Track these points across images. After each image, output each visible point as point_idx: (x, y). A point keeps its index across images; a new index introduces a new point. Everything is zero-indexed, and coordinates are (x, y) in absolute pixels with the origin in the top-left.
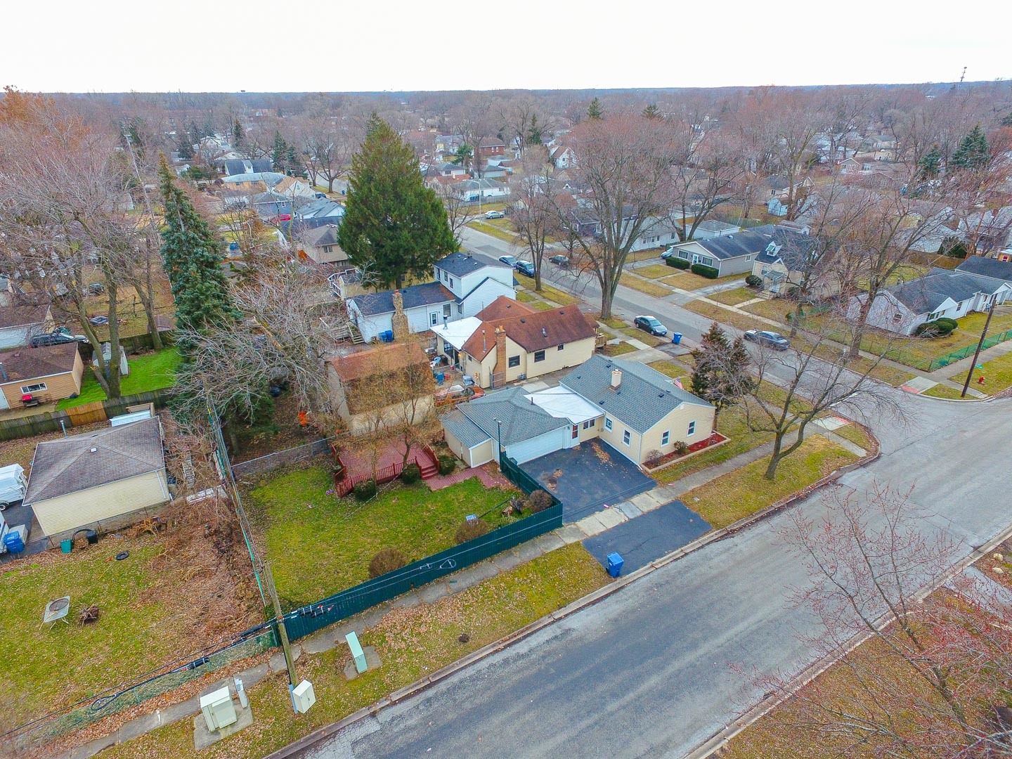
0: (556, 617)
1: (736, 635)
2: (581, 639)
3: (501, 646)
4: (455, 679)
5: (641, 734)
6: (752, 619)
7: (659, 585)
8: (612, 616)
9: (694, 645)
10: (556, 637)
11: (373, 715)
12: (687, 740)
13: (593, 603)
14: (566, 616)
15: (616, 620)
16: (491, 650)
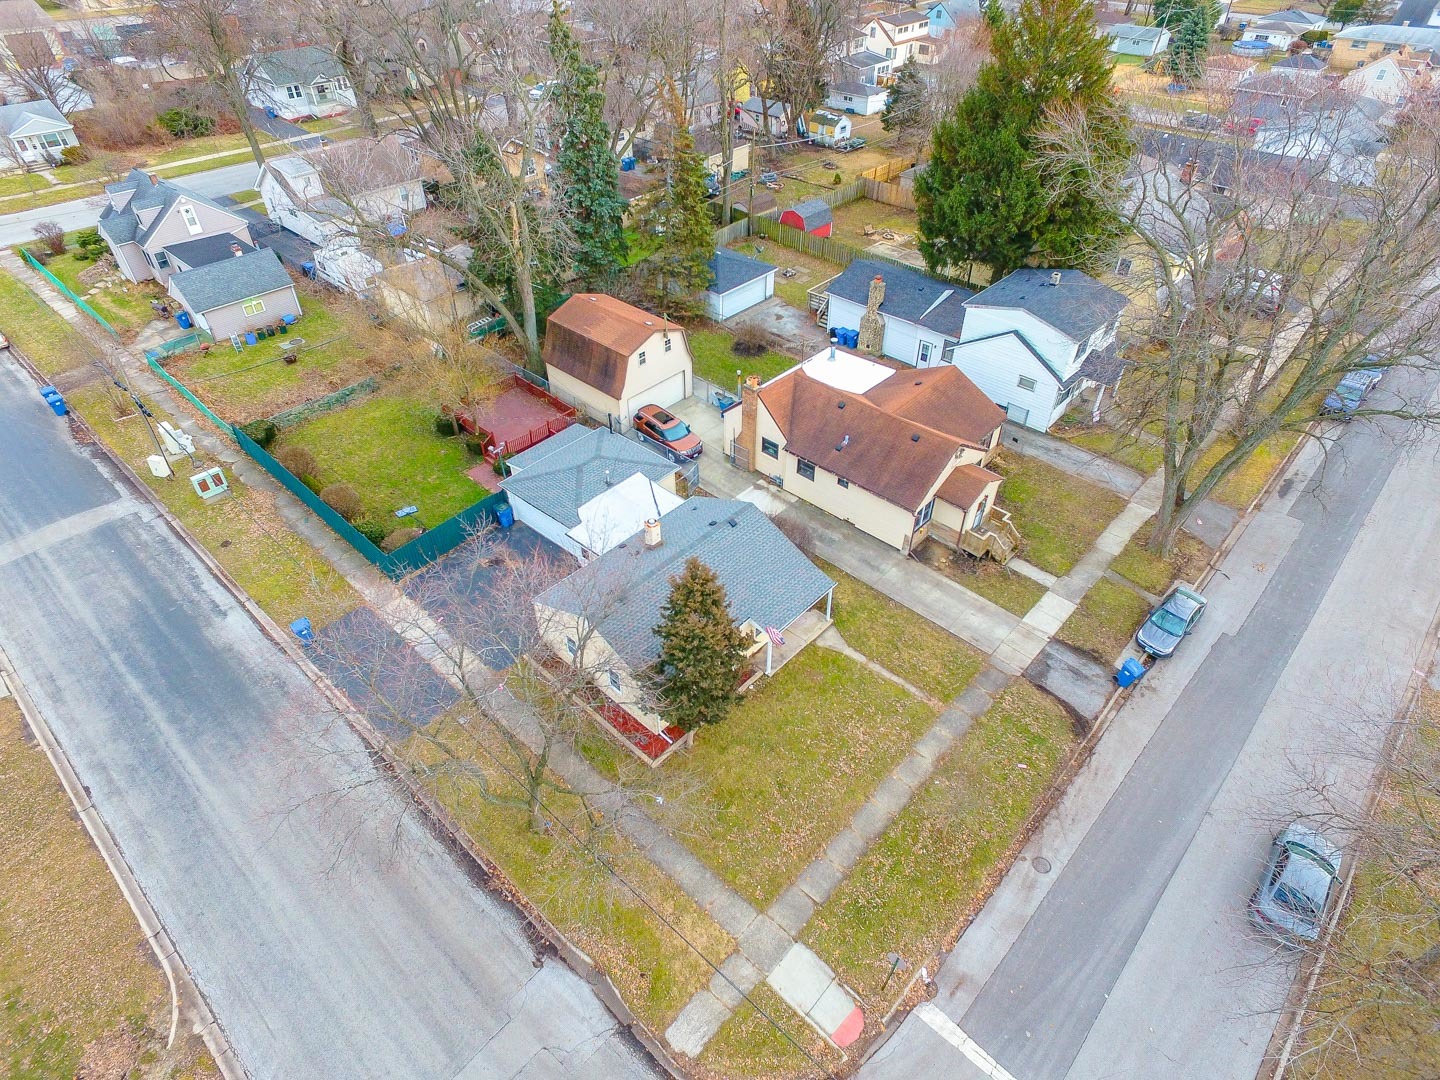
0: (247, 604)
1: (180, 762)
2: (209, 624)
3: (216, 571)
4: (184, 550)
5: (78, 681)
6: (202, 780)
7: (282, 685)
8: (237, 647)
9: (174, 719)
10: (218, 606)
11: (161, 516)
12: (59, 717)
13: (263, 630)
14: (248, 611)
15: (230, 650)
16: (211, 565)
